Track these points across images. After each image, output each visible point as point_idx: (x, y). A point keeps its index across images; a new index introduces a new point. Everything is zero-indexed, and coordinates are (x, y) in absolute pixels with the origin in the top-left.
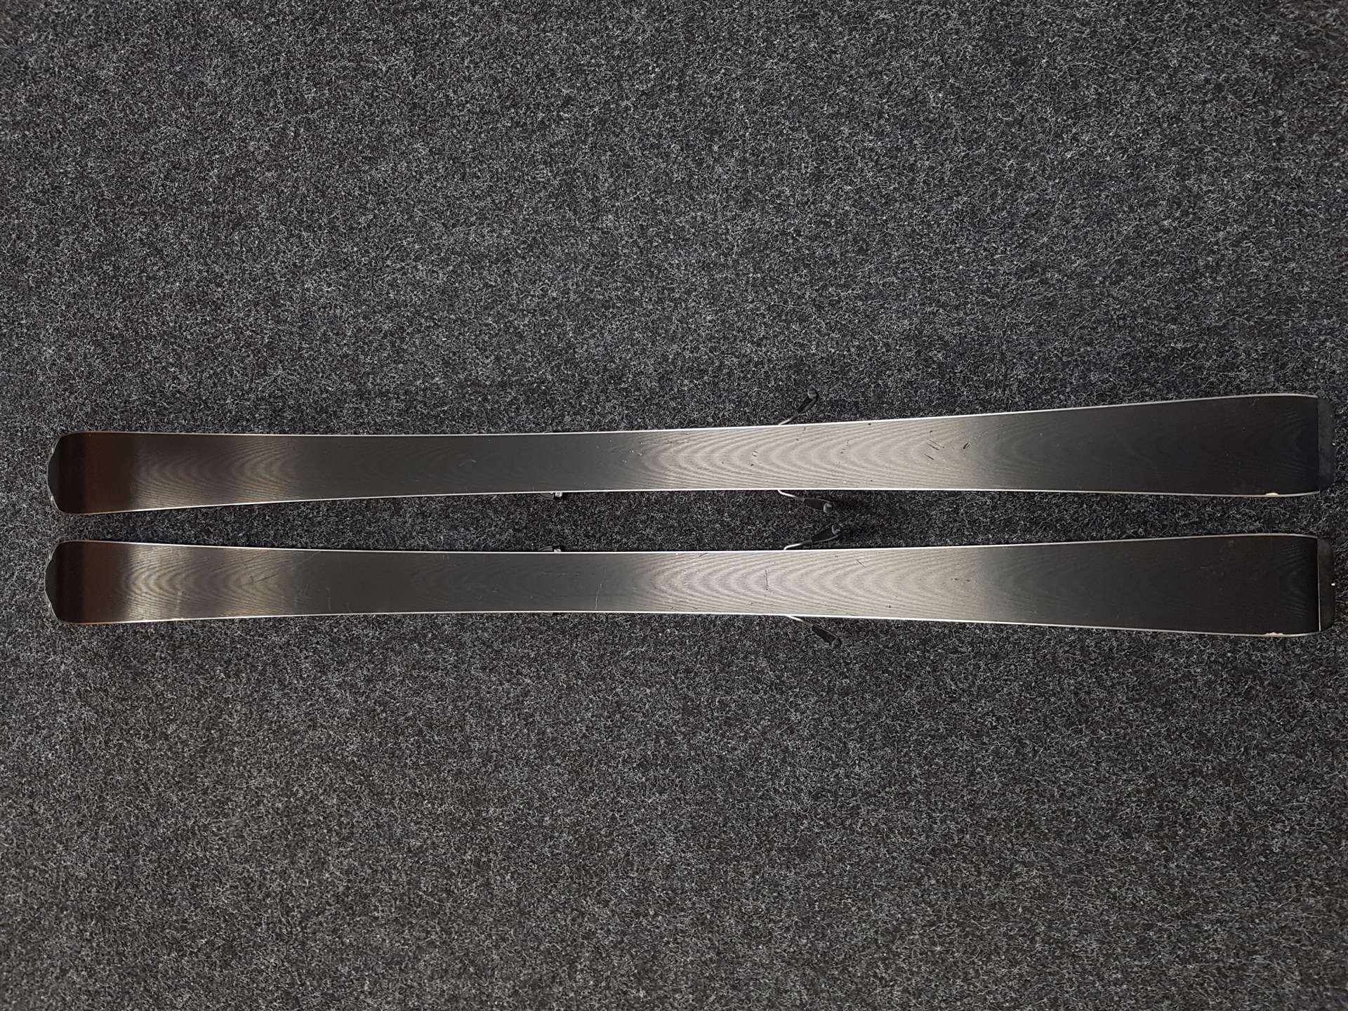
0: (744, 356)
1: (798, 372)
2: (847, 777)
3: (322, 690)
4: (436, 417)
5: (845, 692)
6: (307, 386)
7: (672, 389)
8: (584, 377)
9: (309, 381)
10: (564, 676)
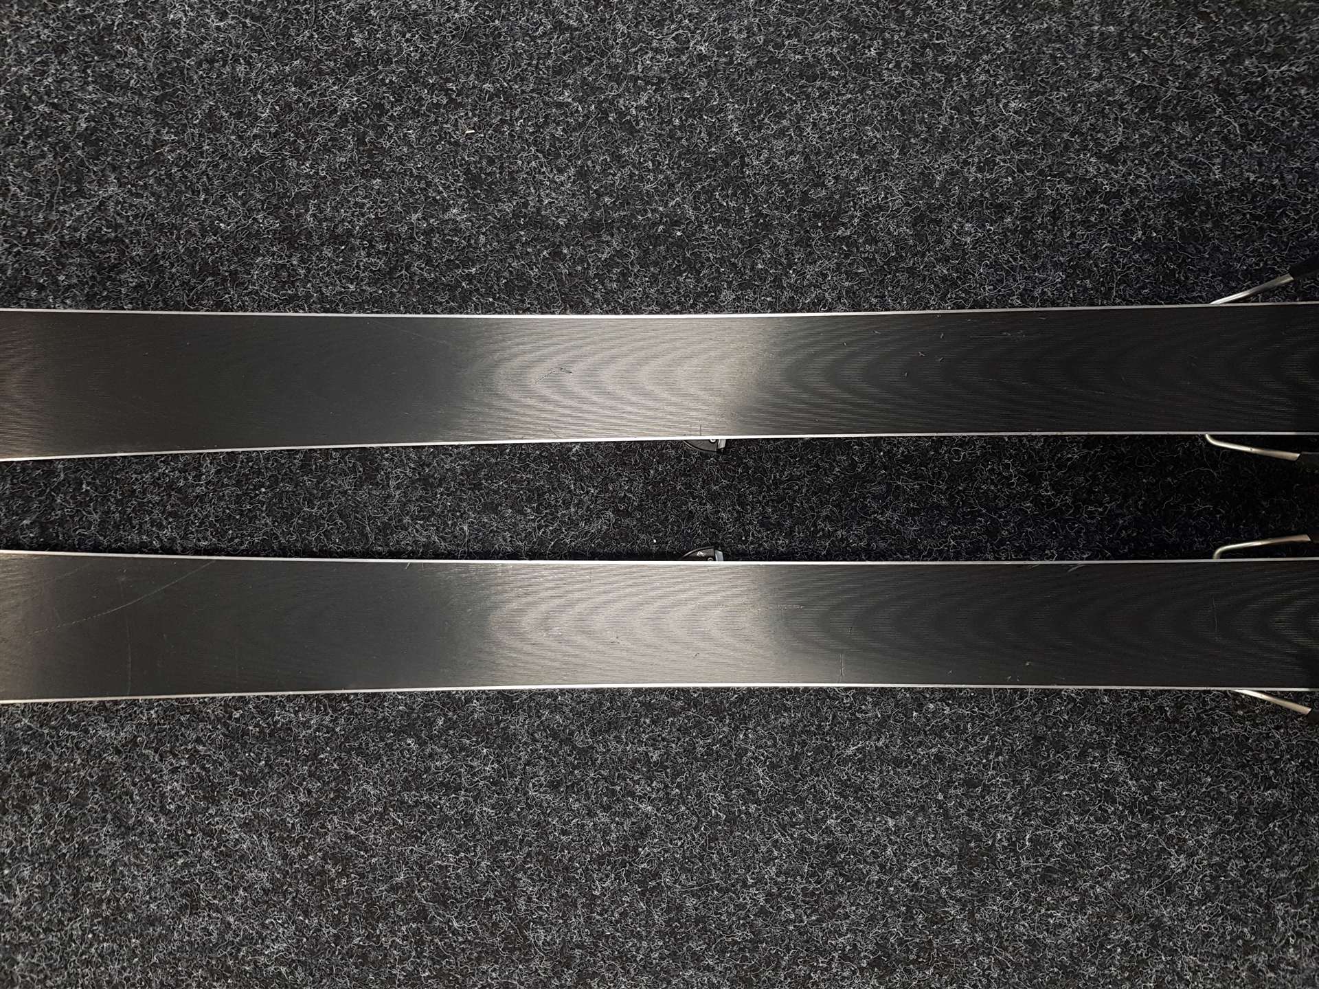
0: (1083, 180)
1: (1188, 214)
2: (1272, 968)
3: (209, 834)
4: (451, 288)
5: (1270, 812)
6: (172, 219)
7: (940, 242)
8: (760, 214)
9: (177, 209)
10: (720, 798)
